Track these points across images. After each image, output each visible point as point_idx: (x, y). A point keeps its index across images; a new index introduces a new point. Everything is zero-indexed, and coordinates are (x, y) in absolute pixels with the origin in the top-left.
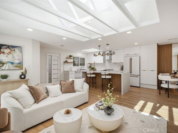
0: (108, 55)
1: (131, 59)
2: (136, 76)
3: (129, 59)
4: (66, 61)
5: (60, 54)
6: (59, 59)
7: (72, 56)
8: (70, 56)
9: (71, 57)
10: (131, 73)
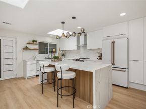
0: (75, 35)
1: (113, 43)
2: (122, 70)
3: (111, 43)
4: (26, 47)
5: (16, 38)
6: (14, 44)
7: (36, 41)
8: (34, 41)
9: (35, 43)
10: (113, 63)
